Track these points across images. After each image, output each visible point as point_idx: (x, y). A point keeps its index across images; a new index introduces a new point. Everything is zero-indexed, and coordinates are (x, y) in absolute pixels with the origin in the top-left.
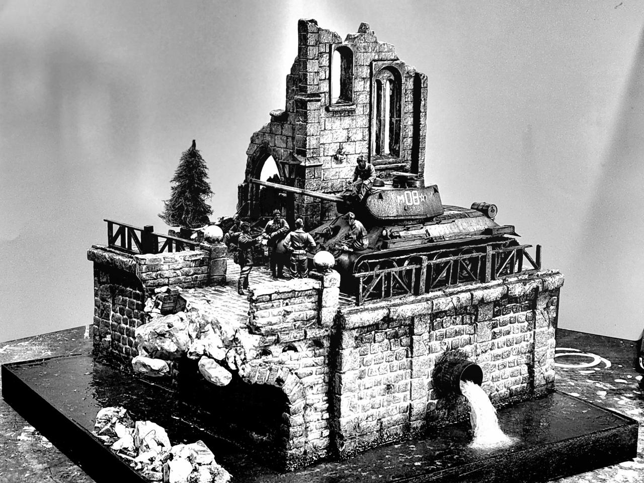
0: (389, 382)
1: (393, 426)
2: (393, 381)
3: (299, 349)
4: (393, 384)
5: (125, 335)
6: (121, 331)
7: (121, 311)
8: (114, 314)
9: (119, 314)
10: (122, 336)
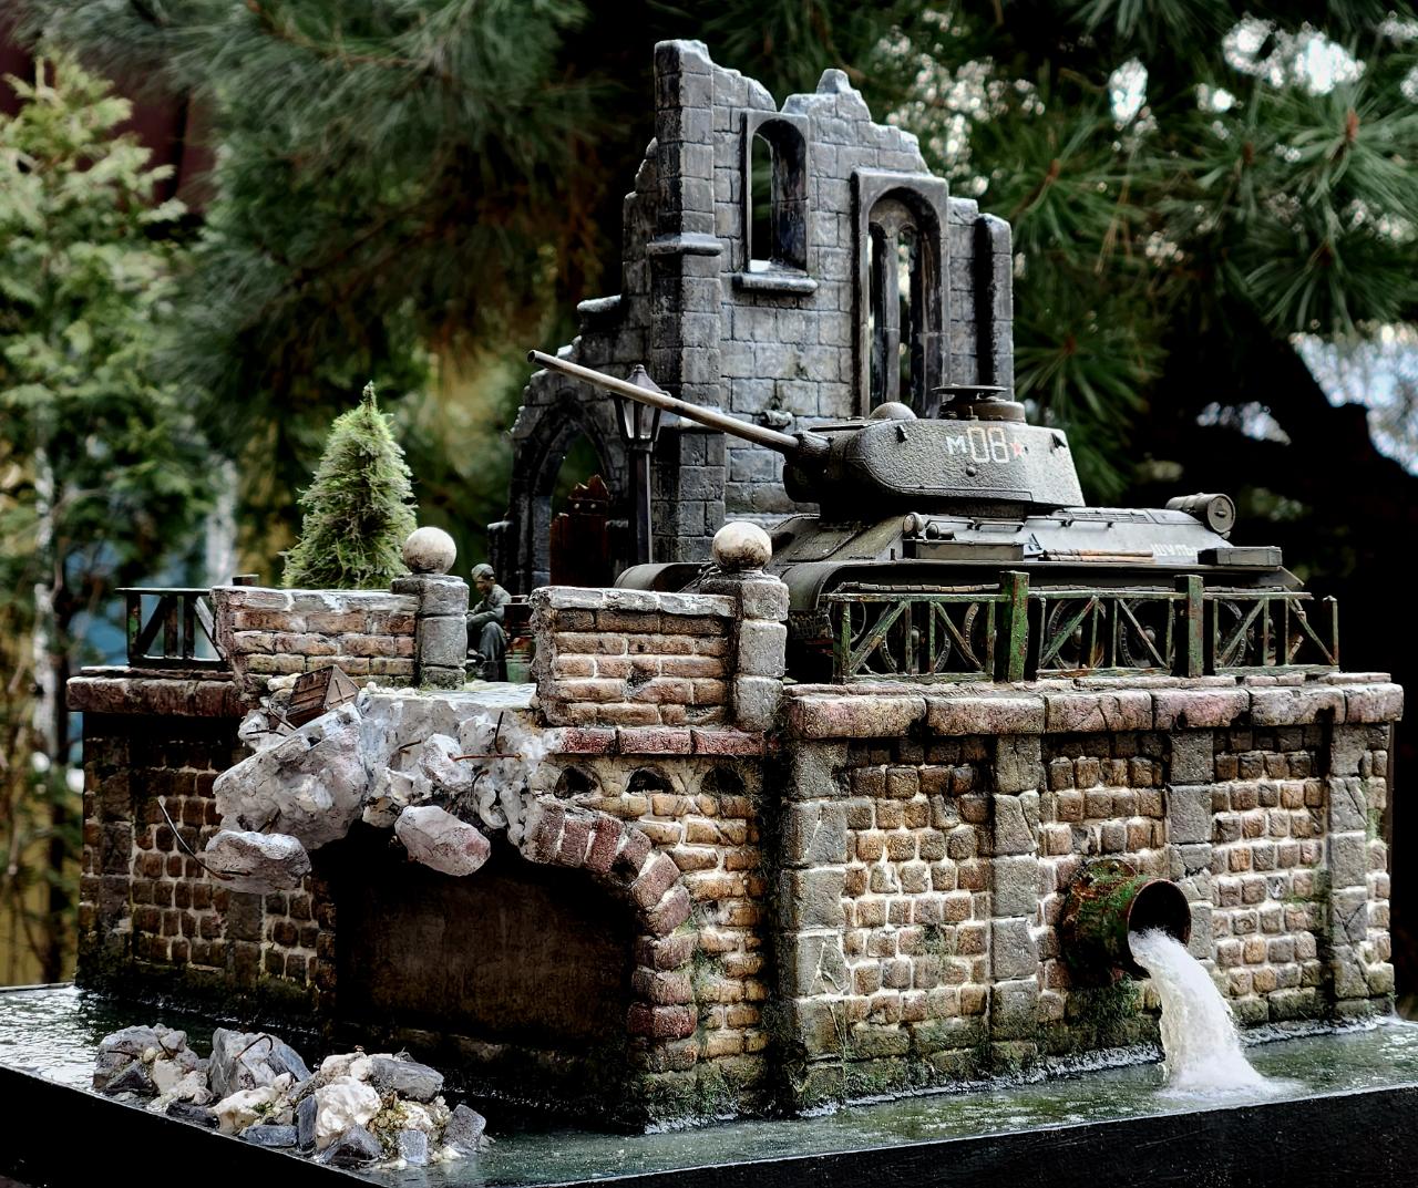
0: (930, 916)
1: (948, 1049)
2: (942, 918)
3: (678, 785)
4: (944, 926)
5: (173, 909)
6: (162, 897)
7: (165, 840)
8: (143, 852)
9: (155, 851)
10: (163, 911)
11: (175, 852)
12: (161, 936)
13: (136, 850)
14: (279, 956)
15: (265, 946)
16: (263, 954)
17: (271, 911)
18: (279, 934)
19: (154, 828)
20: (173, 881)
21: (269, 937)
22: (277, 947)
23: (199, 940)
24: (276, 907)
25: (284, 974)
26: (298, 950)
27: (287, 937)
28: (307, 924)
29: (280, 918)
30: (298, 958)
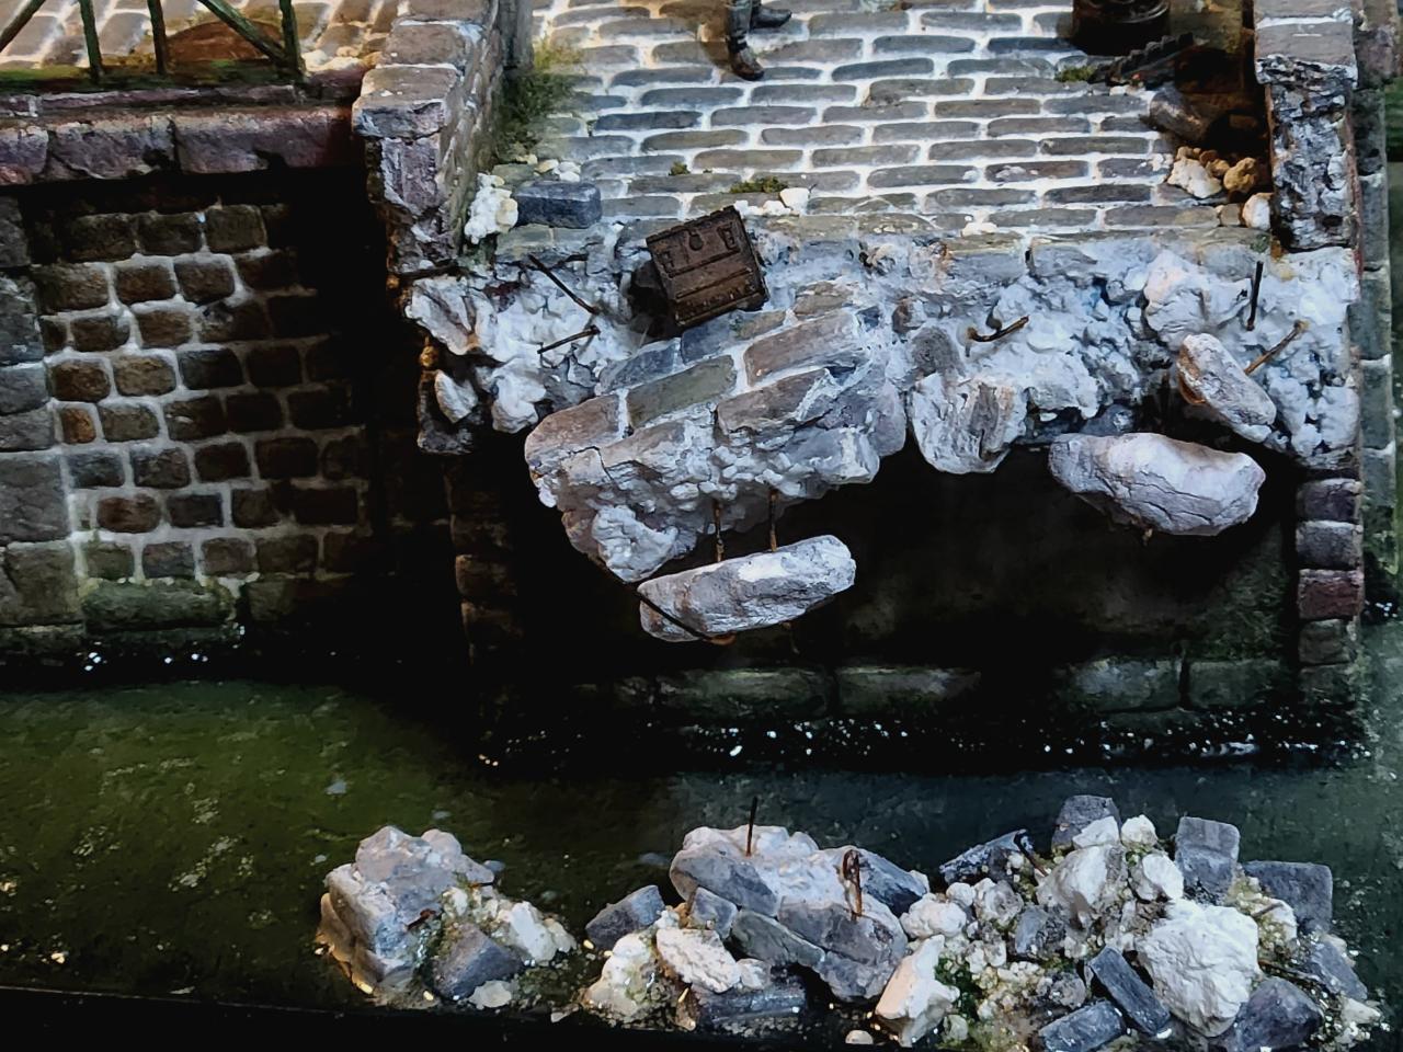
14: (123, 553)
15: (78, 537)
16: (79, 554)
17: (87, 481)
18: (114, 516)
21: (85, 526)
22: (107, 537)
24: (98, 474)
25: (138, 577)
26: (164, 533)
27: (135, 517)
28: (185, 491)
29: (110, 492)
30: (173, 545)
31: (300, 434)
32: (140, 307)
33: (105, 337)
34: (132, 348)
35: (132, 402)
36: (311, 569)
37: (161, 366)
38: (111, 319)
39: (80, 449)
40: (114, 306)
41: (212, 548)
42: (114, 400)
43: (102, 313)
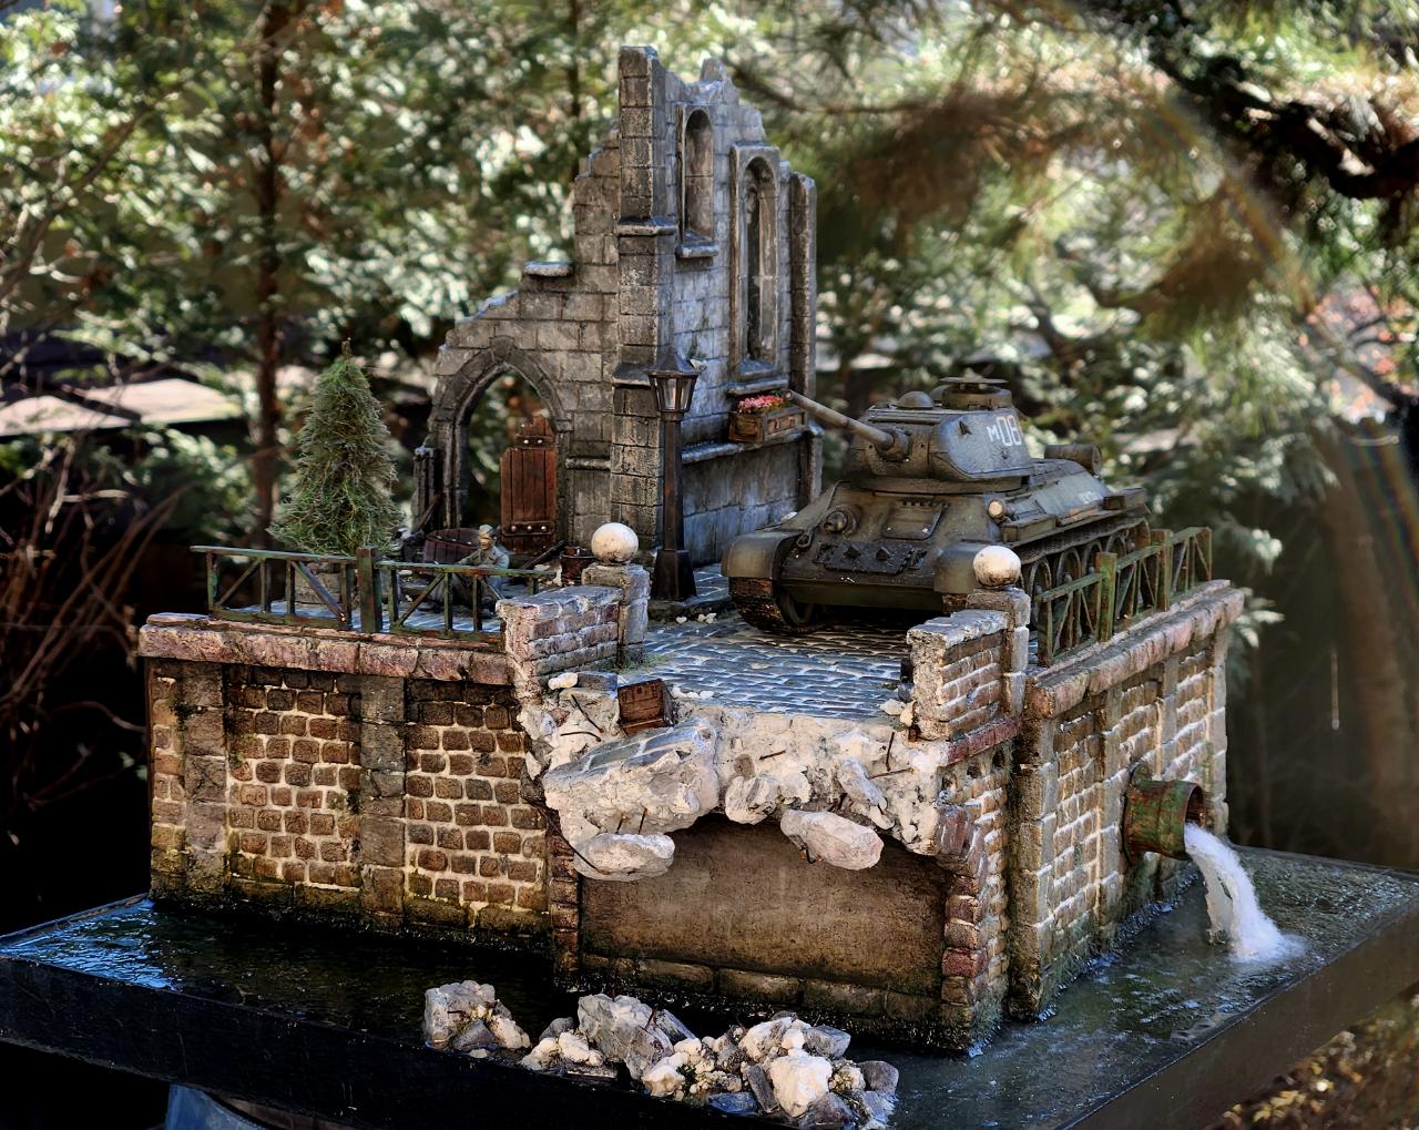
0: (1078, 837)
2: (1081, 837)
3: (982, 770)
4: (1081, 843)
5: (283, 833)
6: (269, 824)
7: (267, 774)
8: (240, 783)
9: (256, 782)
10: (270, 835)
11: (282, 784)
12: (268, 856)
13: (231, 781)
14: (427, 881)
15: (408, 870)
16: (407, 878)
17: (417, 839)
18: (425, 860)
19: (254, 763)
20: (283, 810)
21: (412, 863)
22: (422, 871)
23: (321, 863)
24: (422, 837)
25: (433, 896)
26: (449, 874)
27: (435, 863)
28: (459, 853)
29: (426, 847)
30: (450, 881)
31: (515, 831)
32: (452, 753)
33: (433, 766)
34: (446, 773)
35: (442, 801)
36: (511, 904)
37: (454, 783)
38: (438, 756)
39: (415, 822)
40: (441, 751)
41: (468, 886)
42: (434, 799)
43: (435, 752)
